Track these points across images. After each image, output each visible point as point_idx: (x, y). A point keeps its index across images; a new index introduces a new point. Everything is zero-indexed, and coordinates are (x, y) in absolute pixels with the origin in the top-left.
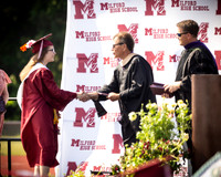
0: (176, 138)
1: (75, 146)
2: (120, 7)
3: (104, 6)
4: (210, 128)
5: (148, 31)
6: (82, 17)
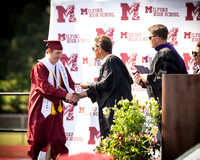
0: (147, 131)
2: (98, 12)
3: (84, 11)
5: (124, 35)
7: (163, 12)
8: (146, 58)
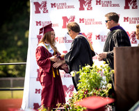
0: (104, 87)
1: (38, 94)
2: (63, 5)
3: (53, 5)
4: (126, 80)
5: (81, 20)
7: (108, 4)
8: (98, 36)
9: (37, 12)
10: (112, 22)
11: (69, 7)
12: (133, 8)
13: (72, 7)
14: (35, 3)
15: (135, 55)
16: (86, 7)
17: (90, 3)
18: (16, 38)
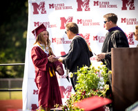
1: (35, 95)
2: (61, 6)
3: (51, 6)
4: (123, 81)
6: (38, 13)
7: (106, 4)
8: (96, 37)
9: (36, 12)
10: (111, 23)
11: (67, 8)
12: (130, 9)
13: (70, 8)
14: (33, 4)
15: (133, 56)
16: (83, 8)
17: (88, 3)
18: (14, 39)
